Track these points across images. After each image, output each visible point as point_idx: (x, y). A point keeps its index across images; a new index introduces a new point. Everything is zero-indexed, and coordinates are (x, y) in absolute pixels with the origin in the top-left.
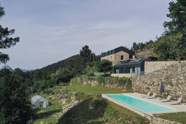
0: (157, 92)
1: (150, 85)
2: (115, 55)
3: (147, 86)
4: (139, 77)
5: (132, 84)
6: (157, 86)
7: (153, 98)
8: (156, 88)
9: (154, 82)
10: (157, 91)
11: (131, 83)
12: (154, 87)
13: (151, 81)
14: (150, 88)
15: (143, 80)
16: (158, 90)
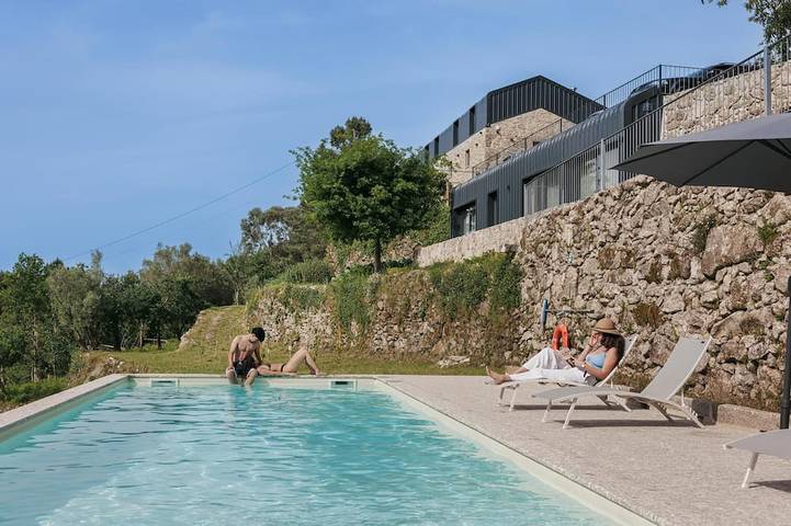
0: (749, 340)
1: (666, 271)
2: (489, 138)
3: (641, 290)
4: (574, 215)
5: (525, 295)
6: (750, 258)
7: (671, 423)
8: (735, 290)
9: (712, 223)
10: (750, 325)
11: (518, 294)
12: (708, 285)
13: (677, 220)
14: (672, 303)
15: (601, 239)
16: (762, 314)
